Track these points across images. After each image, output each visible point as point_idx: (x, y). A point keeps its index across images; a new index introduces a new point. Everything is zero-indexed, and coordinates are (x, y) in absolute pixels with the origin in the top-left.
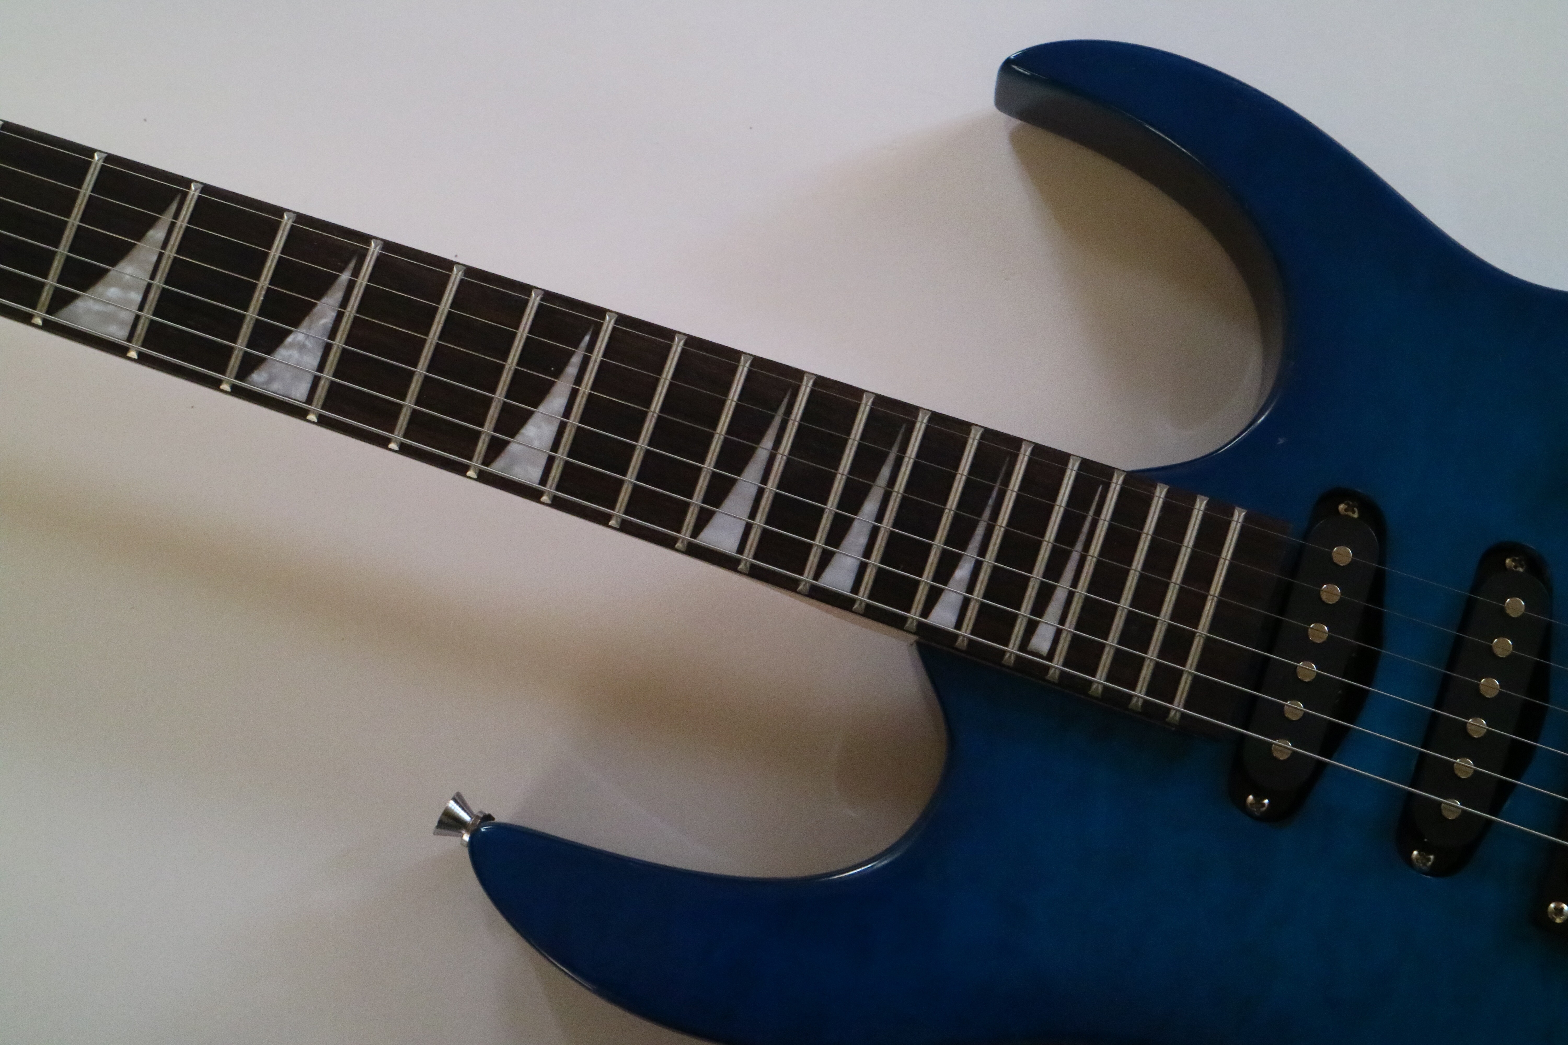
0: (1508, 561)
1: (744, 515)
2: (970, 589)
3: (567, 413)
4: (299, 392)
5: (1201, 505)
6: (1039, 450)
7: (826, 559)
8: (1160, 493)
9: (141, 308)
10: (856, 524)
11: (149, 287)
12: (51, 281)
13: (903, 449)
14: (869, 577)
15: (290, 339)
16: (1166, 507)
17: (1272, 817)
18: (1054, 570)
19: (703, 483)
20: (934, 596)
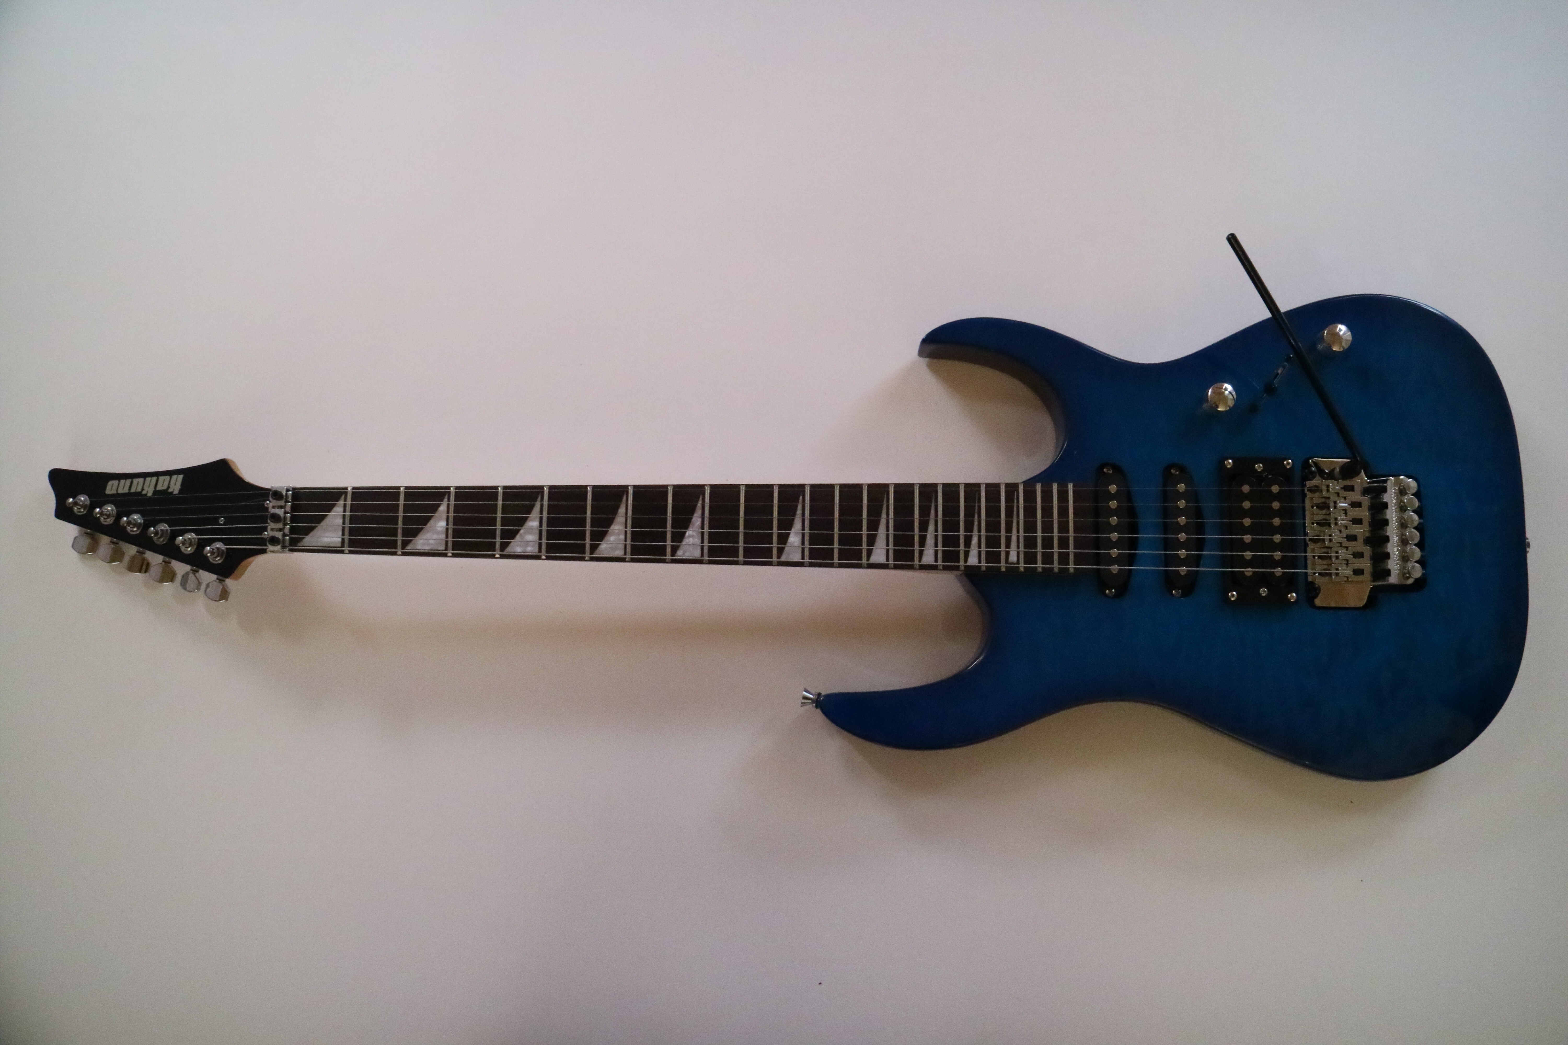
0: (1172, 471)
1: (885, 546)
2: (980, 546)
3: (803, 529)
4: (697, 554)
5: (1055, 487)
6: (988, 485)
7: (921, 553)
8: (1039, 487)
9: (626, 541)
10: (928, 536)
11: (626, 532)
12: (588, 541)
13: (936, 501)
14: (940, 555)
15: (687, 534)
16: (1042, 492)
17: (1117, 596)
18: (1009, 529)
19: (864, 539)
20: (967, 554)
